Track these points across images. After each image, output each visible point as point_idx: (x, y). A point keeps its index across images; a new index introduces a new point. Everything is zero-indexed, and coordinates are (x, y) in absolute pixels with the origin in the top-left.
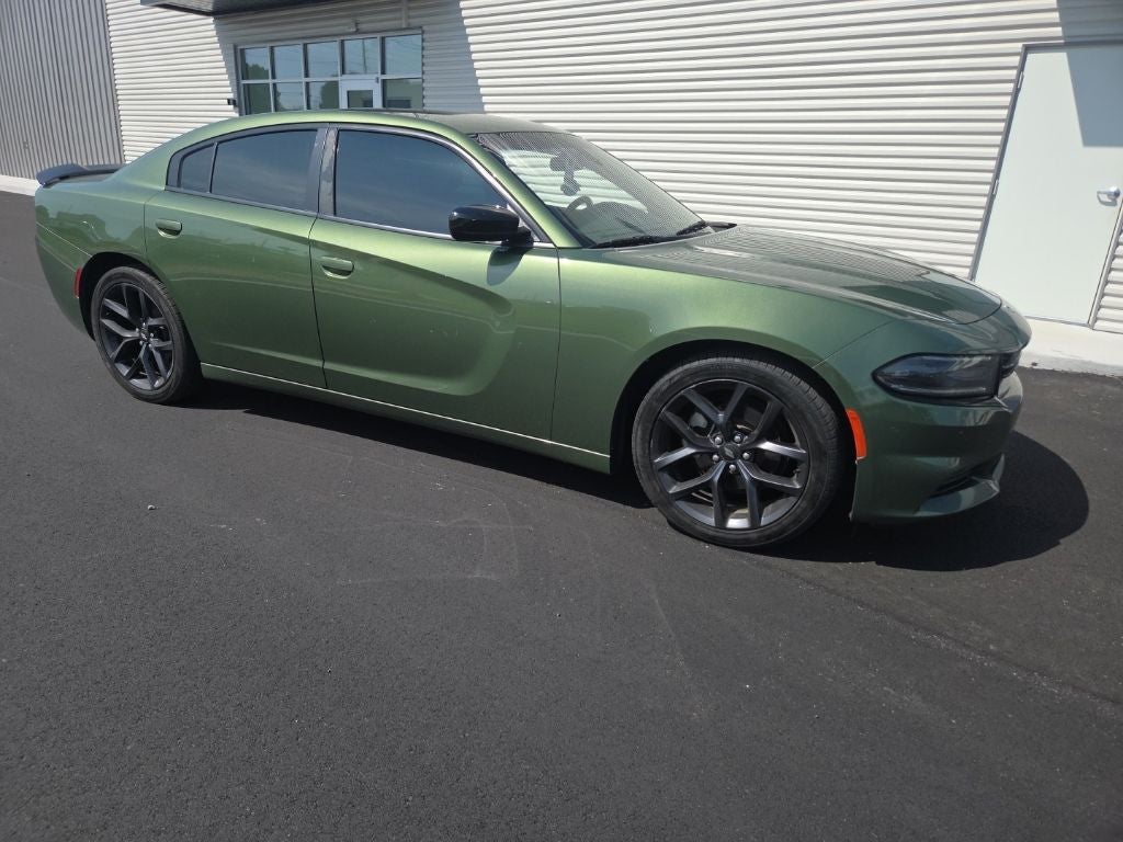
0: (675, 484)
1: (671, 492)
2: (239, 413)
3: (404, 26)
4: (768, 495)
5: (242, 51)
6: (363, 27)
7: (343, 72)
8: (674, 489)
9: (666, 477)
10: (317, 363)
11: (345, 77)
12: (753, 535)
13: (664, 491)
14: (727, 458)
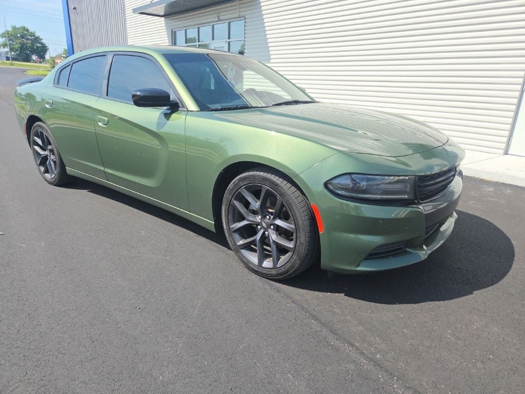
0: (241, 240)
1: (238, 244)
2: (85, 191)
3: (237, 16)
4: (282, 250)
5: (175, 32)
6: (221, 18)
7: (213, 39)
8: (241, 242)
9: (236, 236)
10: (102, 168)
11: (214, 41)
12: (274, 272)
13: (235, 244)
14: (264, 228)
